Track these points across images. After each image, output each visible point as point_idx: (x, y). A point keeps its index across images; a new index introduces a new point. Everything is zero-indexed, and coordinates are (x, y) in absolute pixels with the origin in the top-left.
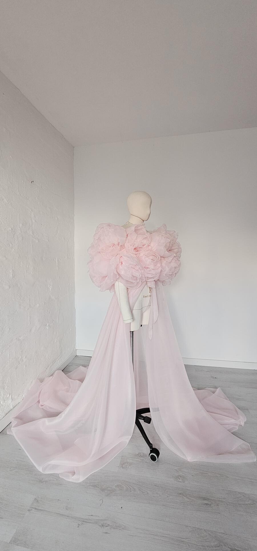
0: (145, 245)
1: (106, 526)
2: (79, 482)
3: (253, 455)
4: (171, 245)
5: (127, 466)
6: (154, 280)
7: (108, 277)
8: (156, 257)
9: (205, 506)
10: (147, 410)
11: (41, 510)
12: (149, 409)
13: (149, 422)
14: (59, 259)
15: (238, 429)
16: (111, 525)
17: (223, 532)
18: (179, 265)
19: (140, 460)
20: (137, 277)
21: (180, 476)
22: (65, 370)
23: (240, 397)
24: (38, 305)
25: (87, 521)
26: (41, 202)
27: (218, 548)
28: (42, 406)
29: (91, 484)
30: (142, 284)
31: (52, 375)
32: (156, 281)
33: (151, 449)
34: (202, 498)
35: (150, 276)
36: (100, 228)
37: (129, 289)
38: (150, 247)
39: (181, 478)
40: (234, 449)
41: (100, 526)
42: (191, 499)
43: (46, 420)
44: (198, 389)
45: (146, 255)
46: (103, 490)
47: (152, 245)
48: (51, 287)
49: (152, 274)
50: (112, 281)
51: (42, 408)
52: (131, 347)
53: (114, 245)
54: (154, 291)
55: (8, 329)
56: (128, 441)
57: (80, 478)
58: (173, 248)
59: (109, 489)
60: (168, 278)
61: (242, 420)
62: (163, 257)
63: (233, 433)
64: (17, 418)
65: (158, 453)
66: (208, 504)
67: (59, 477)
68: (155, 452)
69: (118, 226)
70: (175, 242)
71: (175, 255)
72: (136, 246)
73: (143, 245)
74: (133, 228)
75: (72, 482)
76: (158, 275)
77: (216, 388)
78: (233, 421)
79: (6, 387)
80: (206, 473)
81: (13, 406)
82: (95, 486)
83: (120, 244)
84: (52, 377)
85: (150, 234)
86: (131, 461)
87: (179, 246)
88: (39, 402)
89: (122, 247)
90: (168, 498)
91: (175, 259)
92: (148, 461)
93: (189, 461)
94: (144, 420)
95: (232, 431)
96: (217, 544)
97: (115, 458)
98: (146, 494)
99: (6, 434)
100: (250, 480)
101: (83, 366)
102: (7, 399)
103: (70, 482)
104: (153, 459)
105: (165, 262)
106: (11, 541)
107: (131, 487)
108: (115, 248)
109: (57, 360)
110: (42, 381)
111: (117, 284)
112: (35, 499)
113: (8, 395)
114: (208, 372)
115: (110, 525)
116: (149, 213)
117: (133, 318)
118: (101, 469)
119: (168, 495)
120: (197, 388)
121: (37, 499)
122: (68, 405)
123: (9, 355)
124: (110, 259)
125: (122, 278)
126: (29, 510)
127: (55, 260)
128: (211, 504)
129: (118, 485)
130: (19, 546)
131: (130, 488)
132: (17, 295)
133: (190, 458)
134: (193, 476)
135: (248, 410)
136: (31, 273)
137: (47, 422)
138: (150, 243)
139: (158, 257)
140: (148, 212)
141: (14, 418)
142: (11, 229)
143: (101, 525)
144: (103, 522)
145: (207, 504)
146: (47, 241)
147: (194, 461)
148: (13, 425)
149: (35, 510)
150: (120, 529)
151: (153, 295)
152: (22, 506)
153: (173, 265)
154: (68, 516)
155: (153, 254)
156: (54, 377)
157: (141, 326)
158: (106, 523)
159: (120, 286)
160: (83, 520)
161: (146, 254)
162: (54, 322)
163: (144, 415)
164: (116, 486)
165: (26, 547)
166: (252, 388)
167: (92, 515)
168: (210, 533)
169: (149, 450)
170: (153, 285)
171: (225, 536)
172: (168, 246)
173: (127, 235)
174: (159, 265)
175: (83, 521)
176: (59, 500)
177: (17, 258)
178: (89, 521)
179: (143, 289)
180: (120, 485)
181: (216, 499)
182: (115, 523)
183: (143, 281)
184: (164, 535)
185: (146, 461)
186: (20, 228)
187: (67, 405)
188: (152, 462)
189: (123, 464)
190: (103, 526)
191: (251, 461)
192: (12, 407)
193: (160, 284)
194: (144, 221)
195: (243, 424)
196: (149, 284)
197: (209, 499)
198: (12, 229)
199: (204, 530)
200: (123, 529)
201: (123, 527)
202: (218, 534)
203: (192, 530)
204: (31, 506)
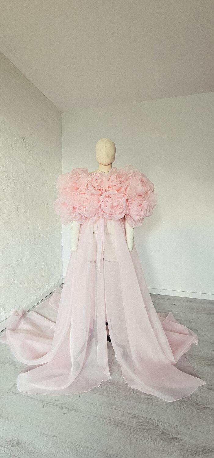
1: (65, 409)
11: (18, 394)
14: (48, 204)
16: (69, 408)
17: (158, 420)
23: (193, 321)
24: (28, 239)
25: (51, 404)
26: (32, 157)
27: (151, 431)
41: (60, 408)
42: (136, 394)
48: (40, 226)
55: (2, 257)
66: (150, 399)
90: (118, 392)
96: (152, 428)
112: (13, 385)
113: (1, 309)
114: (170, 300)
119: (119, 389)
126: (7, 393)
127: (44, 204)
128: (151, 399)
132: (10, 230)
135: (198, 330)
136: (23, 213)
144: (63, 405)
145: (148, 398)
146: (37, 188)
149: (11, 393)
150: (75, 412)
154: (36, 399)
158: (65, 407)
160: (48, 403)
162: (42, 254)
166: (205, 314)
167: (55, 400)
168: (147, 419)
171: (158, 423)
175: (48, 404)
177: (10, 201)
182: (73, 407)
184: (110, 418)
190: (62, 408)
192: (5, 318)
198: (6, 177)
199: (143, 417)
200: (78, 411)
201: (78, 410)
202: (154, 421)
203: (133, 416)
204: (10, 390)
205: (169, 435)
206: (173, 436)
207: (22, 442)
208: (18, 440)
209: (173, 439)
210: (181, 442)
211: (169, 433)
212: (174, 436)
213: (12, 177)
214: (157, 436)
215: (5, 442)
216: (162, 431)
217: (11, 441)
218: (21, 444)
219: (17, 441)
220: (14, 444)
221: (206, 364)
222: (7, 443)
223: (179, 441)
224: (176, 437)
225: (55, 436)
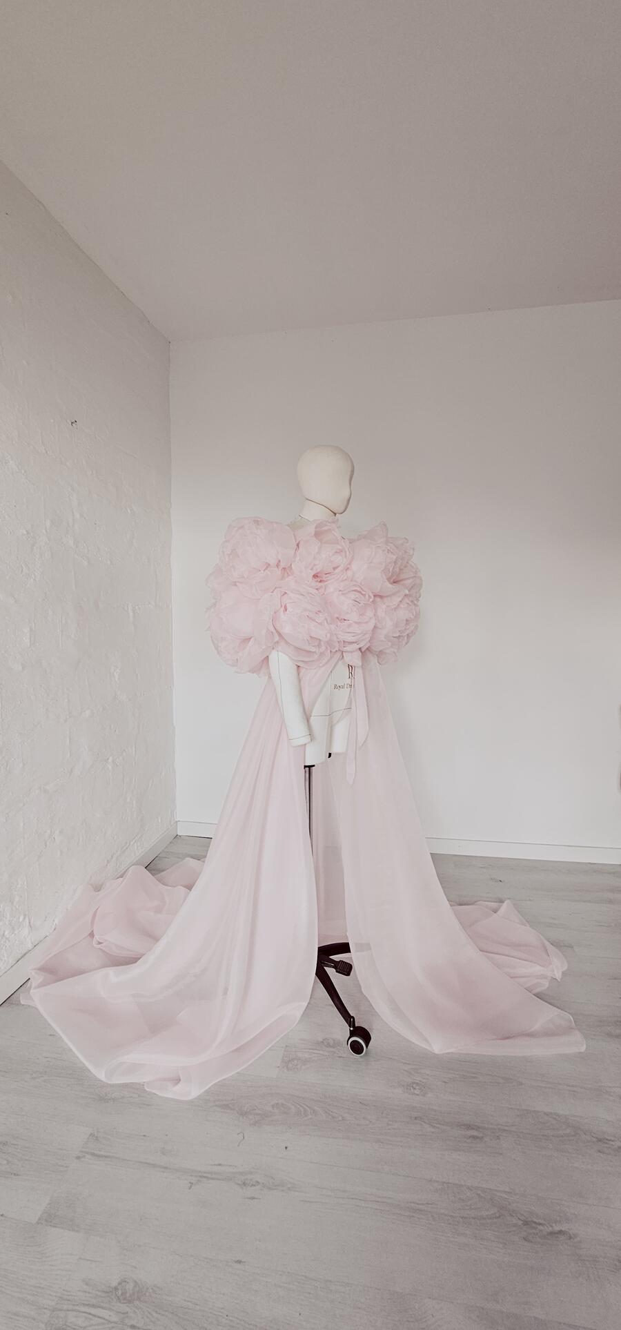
0: (340, 568)
1: (252, 1185)
2: (190, 1098)
3: (577, 1036)
4: (397, 570)
5: (299, 1066)
6: (358, 646)
7: (255, 639)
8: (364, 595)
9: (469, 1141)
10: (345, 948)
11: (106, 1157)
12: (347, 945)
13: (348, 974)
14: (137, 607)
15: (547, 985)
16: (263, 1183)
17: (507, 1189)
18: (417, 616)
19: (327, 1054)
20: (320, 640)
21: (417, 1083)
22: (152, 867)
23: (554, 921)
24: (88, 713)
25: (209, 1176)
26: (94, 472)
27: (495, 1220)
28: (100, 943)
29: (217, 1103)
30: (331, 658)
31: (122, 876)
32: (363, 650)
33: (352, 1029)
34: (464, 1125)
35: (351, 639)
36: (236, 529)
37: (303, 667)
38: (349, 573)
39: (417, 1087)
40: (537, 1026)
41: (239, 1184)
42: (438, 1128)
43: (111, 971)
44: (461, 905)
45: (340, 591)
46: (243, 1114)
47: (354, 567)
48: (118, 670)
49: (353, 635)
50: (264, 647)
51: (101, 949)
52: (306, 798)
53: (267, 567)
54: (358, 673)
55: (21, 765)
56: (299, 1014)
57: (191, 1091)
58: (402, 576)
59: (257, 1111)
60: (390, 644)
61: (557, 967)
62: (381, 597)
63: (538, 995)
64: (42, 969)
65: (366, 1036)
66: (477, 1137)
67: (147, 1091)
68: (360, 1037)
69: (276, 523)
70: (407, 563)
71: (407, 592)
72: (318, 568)
73: (334, 569)
74: (312, 529)
75: (172, 1100)
76: (368, 636)
77: (502, 901)
78: (537, 969)
79: (17, 899)
80: (474, 1075)
81: (32, 943)
82: (226, 1107)
83: (282, 565)
84: (121, 879)
85: (350, 543)
86: (307, 1056)
87: (416, 572)
88: (92, 935)
89: (287, 570)
90: (390, 1127)
91: (407, 600)
92: (345, 1055)
93: (437, 1051)
94: (335, 967)
95: (534, 992)
96: (495, 1213)
97: (269, 1049)
98: (340, 1121)
99: (19, 1004)
100: (568, 1088)
101: (193, 857)
102: (20, 926)
103: (167, 1098)
104: (357, 1049)
105: (384, 606)
106: (39, 1219)
107: (306, 1107)
108: (269, 573)
109: (132, 843)
110: (98, 888)
111: (274, 656)
112: (91, 1134)
113: (21, 919)
114: (484, 868)
115: (260, 1181)
116: (347, 497)
117: (311, 734)
118: (238, 1073)
119: (390, 1121)
120: (458, 902)
121: (96, 1134)
122: (158, 940)
123: (22, 825)
124: (259, 599)
125: (287, 642)
126: (78, 1158)
127: (126, 608)
128: (483, 1137)
129: (277, 1104)
130: (59, 1227)
131: (305, 1109)
132: (41, 686)
133: (438, 1046)
134: (445, 1082)
135: (572, 947)
136: (73, 636)
137: (113, 975)
138: (350, 564)
139: (367, 596)
140: (347, 494)
141: (35, 969)
142: (27, 531)
143: (240, 1182)
144: (246, 1177)
145: (474, 1137)
146: (109, 562)
147: (449, 1053)
148: (33, 986)
149: (88, 1156)
150: (283, 1191)
151: (356, 686)
152: (61, 1149)
153: (403, 614)
154: (166, 1168)
155: (359, 589)
156: (125, 881)
157: (330, 755)
158: (251, 1180)
159: (281, 662)
160: (200, 1174)
161: (341, 589)
162: (124, 754)
163: (336, 958)
164: (273, 1106)
165: (73, 1230)
166: (585, 902)
167: (220, 1165)
168: (479, 1192)
169: (347, 1029)
170: (355, 659)
171: (509, 1198)
172: (391, 570)
173: (298, 545)
174: (369, 613)
175: (200, 1176)
176: (144, 1136)
177: (40, 600)
178: (214, 1176)
179: (333, 669)
180: (282, 1104)
181: (495, 1127)
182: (272, 1178)
183: (334, 651)
184: (379, 1200)
185: (340, 1055)
186: (46, 531)
187: (156, 939)
188: (352, 1056)
189: (290, 1061)
190: (244, 1184)
191: (573, 1050)
192: (30, 946)
193: (373, 660)
194: (335, 514)
195: (558, 975)
196: (348, 658)
197: (479, 1127)
198: (28, 533)
199: (468, 1188)
200: (289, 1189)
201: (289, 1186)
202: (498, 1194)
203: (440, 1187)
204: (83, 1150)
205: (541, 1227)
206: (552, 1226)
207: (147, 1289)
208: (136, 1282)
209: (556, 1235)
210: (576, 1240)
211: (542, 1221)
212: (557, 1228)
213: (44, 531)
214: (514, 1231)
215: (99, 1294)
216: (523, 1218)
217: (116, 1289)
218: (147, 1294)
219: (135, 1286)
220: (128, 1295)
221: (610, 1035)
222: (103, 1295)
223: (570, 1238)
224: (561, 1230)
225: (239, 1262)
